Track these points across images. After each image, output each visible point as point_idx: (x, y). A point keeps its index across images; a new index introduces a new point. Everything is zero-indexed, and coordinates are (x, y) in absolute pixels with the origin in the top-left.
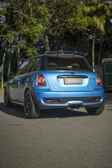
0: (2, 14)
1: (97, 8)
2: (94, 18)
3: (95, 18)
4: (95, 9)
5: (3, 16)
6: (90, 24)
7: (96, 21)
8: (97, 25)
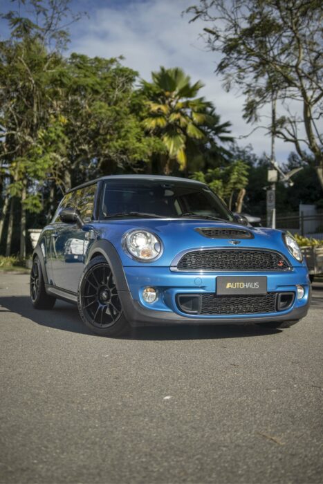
0: (2, 125)
1: (168, 121)
2: (163, 140)
3: (166, 139)
4: (165, 123)
5: (4, 129)
6: (155, 151)
7: (167, 144)
8: (168, 152)
